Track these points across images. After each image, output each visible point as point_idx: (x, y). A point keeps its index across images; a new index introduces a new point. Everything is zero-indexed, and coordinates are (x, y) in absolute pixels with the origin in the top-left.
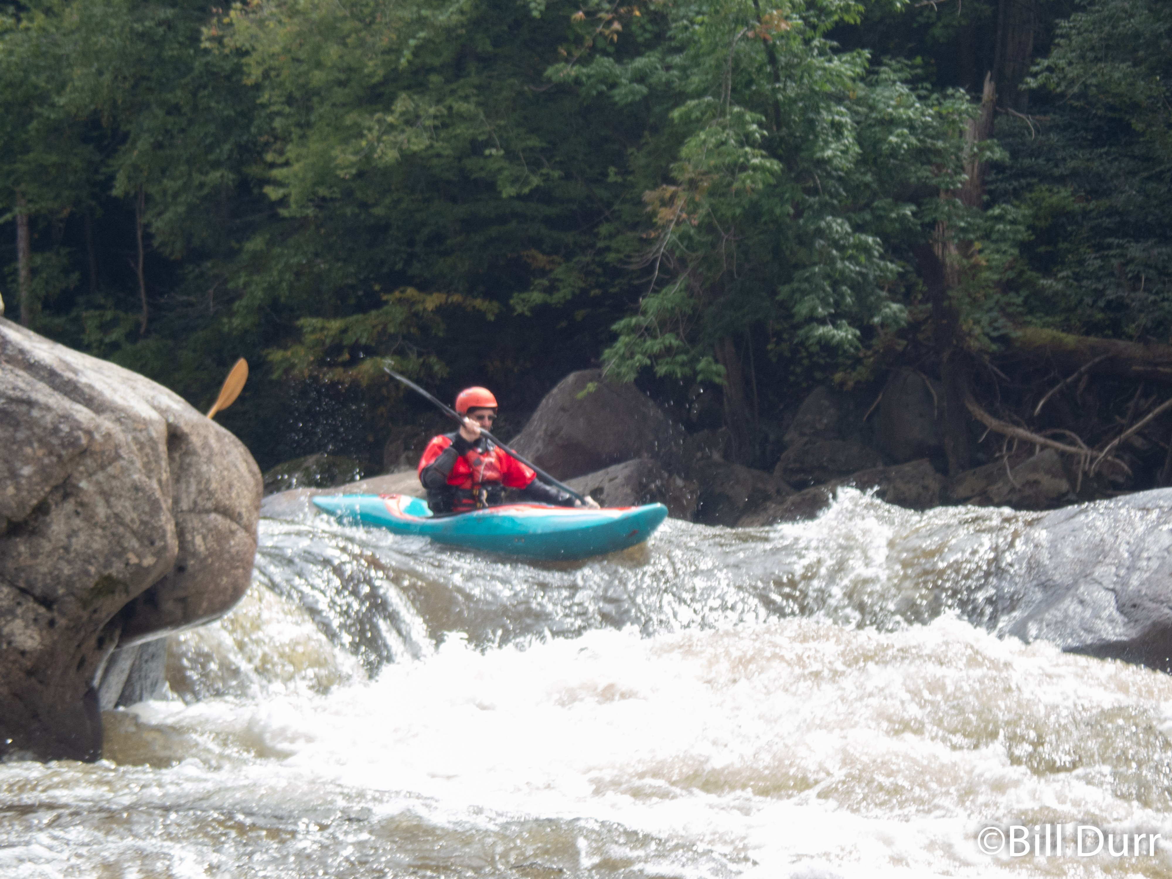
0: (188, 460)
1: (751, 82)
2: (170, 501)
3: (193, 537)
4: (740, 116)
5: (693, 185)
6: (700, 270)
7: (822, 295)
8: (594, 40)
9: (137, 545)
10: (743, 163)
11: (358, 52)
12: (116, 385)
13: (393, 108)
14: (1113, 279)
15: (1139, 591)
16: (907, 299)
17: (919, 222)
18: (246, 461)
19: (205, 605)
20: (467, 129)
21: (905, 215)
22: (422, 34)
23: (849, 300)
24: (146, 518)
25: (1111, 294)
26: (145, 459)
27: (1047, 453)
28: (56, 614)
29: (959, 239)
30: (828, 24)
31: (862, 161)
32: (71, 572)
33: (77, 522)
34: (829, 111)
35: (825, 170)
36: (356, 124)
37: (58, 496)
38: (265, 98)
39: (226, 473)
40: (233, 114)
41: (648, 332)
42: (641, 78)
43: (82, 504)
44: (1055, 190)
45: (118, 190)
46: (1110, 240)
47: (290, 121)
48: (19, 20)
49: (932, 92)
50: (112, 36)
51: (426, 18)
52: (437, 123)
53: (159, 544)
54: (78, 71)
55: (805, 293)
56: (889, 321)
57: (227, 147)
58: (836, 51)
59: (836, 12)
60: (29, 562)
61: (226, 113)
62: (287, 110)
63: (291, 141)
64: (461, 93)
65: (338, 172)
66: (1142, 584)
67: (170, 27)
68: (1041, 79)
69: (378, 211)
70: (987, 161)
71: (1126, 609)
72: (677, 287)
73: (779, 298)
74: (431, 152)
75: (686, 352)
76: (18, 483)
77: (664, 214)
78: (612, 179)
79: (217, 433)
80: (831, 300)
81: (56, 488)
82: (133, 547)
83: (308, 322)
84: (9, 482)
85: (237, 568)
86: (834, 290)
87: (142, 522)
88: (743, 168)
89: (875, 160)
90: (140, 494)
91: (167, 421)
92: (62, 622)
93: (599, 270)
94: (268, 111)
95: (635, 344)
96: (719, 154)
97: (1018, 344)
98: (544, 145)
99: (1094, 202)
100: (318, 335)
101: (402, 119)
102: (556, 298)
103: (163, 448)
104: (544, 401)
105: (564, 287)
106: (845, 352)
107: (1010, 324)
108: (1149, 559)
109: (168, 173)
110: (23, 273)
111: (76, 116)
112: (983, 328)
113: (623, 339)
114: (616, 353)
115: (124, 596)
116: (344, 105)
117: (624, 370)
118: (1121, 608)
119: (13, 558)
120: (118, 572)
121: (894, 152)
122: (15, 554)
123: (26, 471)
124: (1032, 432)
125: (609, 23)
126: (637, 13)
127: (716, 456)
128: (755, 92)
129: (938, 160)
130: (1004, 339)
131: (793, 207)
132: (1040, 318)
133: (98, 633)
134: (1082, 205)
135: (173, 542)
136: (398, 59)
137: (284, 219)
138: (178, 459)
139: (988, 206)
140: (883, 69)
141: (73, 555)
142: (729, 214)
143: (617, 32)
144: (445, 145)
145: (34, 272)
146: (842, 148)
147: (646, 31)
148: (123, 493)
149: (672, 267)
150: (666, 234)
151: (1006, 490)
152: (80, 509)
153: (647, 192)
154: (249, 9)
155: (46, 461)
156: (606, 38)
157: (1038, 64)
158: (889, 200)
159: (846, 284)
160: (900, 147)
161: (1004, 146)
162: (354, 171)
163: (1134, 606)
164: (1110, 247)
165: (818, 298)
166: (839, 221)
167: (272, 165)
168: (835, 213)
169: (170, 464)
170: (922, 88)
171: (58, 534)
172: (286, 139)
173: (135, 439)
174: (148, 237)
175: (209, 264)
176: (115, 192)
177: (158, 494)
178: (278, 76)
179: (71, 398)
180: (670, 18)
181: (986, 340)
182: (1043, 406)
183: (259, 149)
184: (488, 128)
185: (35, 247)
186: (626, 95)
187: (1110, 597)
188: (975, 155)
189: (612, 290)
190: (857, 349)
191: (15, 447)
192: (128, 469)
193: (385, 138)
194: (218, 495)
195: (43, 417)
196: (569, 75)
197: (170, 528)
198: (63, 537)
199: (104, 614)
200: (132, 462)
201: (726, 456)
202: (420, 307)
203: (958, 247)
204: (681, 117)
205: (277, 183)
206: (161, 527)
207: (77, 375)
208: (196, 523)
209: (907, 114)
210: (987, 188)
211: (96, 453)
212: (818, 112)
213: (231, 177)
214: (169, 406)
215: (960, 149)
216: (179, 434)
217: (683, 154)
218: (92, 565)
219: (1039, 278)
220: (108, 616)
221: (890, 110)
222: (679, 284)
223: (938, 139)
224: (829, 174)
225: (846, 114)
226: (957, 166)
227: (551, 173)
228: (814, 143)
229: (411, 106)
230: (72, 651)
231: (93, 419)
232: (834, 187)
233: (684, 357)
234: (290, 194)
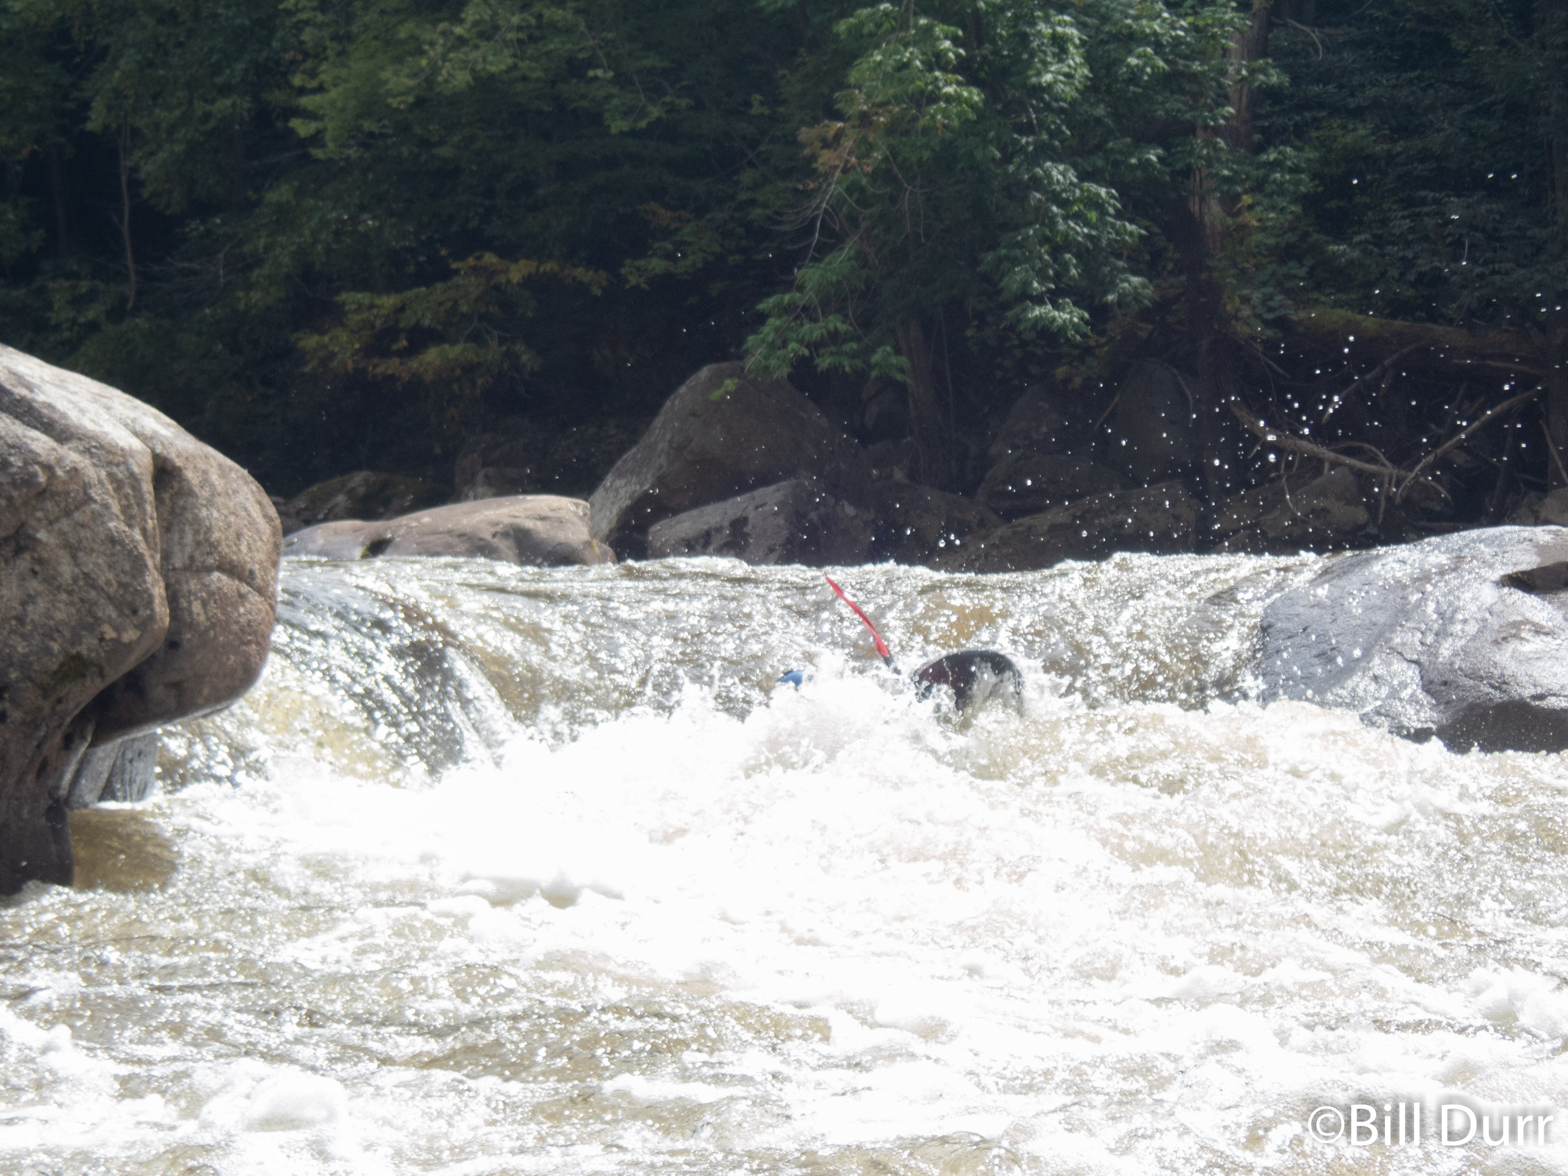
0: (181, 503)
2: (158, 557)
3: (190, 603)
4: (928, 29)
5: (865, 119)
6: (876, 231)
7: (1039, 265)
9: (114, 615)
10: (932, 92)
12: (84, 404)
13: (463, 15)
14: (1426, 245)
15: (1452, 664)
16: (1151, 271)
17: (1167, 170)
18: (260, 503)
19: (206, 691)
20: (563, 43)
21: (1149, 161)
23: (1073, 272)
24: (126, 579)
25: (1424, 264)
26: (124, 502)
27: (1339, 471)
28: (8, 705)
29: (1222, 192)
31: (1092, 88)
32: (27, 650)
33: (35, 585)
34: (1047, 20)
35: (1042, 100)
36: (413, 37)
37: (8, 551)
39: (232, 519)
40: (247, 22)
41: (807, 312)
43: (40, 561)
44: (1351, 126)
45: (94, 123)
46: (1422, 193)
47: (325, 33)
52: (522, 36)
53: (143, 613)
55: (1016, 261)
56: (1129, 299)
57: (240, 66)
61: (238, 21)
62: (320, 17)
63: (326, 58)
65: (390, 100)
66: (1456, 654)
69: (444, 152)
70: (1260, 87)
71: (1433, 688)
72: (844, 254)
73: (981, 269)
74: (514, 74)
75: (858, 339)
77: (826, 158)
78: (756, 110)
79: (220, 466)
80: (1051, 272)
81: (5, 540)
82: (110, 617)
83: (351, 298)
85: (249, 642)
86: (1055, 260)
87: (121, 584)
88: (933, 98)
89: (1109, 87)
90: (118, 548)
91: (153, 451)
92: (16, 715)
93: (741, 231)
94: (294, 20)
95: (788, 328)
96: (901, 81)
97: (1301, 329)
98: (667, 64)
99: (1402, 142)
100: (365, 315)
101: (476, 30)
102: (683, 266)
103: (147, 487)
104: (668, 403)
105: (693, 253)
106: (1068, 340)
107: (1289, 302)
108: (1465, 621)
109: (160, 101)
111: (36, 25)
112: (1254, 308)
113: (774, 322)
114: (763, 341)
115: (98, 680)
116: (397, 11)
117: (773, 362)
118: (1428, 687)
120: (89, 650)
121: (1134, 76)
124: (1317, 445)
127: (899, 475)
129: (1195, 88)
130: (1281, 323)
131: (998, 149)
132: (1330, 294)
133: (64, 728)
134: (1386, 147)
135: (161, 610)
137: (317, 161)
138: (168, 501)
139: (1261, 148)
141: (29, 628)
142: (914, 158)
144: (534, 64)
146: (1066, 69)
148: (96, 546)
149: (837, 227)
150: (829, 185)
151: (1284, 520)
152: (37, 568)
153: (804, 129)
158: (1128, 140)
159: (1069, 252)
160: (1142, 70)
161: (1285, 68)
162: (411, 99)
163: (1445, 683)
164: (1423, 202)
165: (1033, 269)
166: (1061, 167)
167: (302, 91)
168: (1057, 159)
169: (157, 508)
171: (10, 599)
172: (319, 55)
173: (110, 475)
174: (136, 184)
175: (218, 221)
176: (90, 126)
177: (142, 547)
179: (24, 422)
181: (1258, 324)
183: (283, 69)
184: (591, 43)
187: (1412, 673)
188: (1244, 79)
189: (758, 257)
190: (1084, 336)
192: (101, 515)
193: (452, 55)
194: (224, 549)
197: (158, 591)
198: (15, 604)
199: (71, 705)
200: (106, 506)
201: (912, 475)
202: (502, 279)
203: (1222, 201)
204: (849, 30)
205: (311, 116)
206: (146, 591)
207: (31, 391)
208: (193, 585)
209: (1151, 28)
210: (1260, 123)
211: (58, 494)
212: (1033, 24)
213: (246, 105)
214: (155, 432)
215: (1223, 73)
216: (169, 468)
217: (852, 80)
218: (55, 640)
219: (1328, 243)
220: (77, 706)
221: (1129, 21)
222: (848, 250)
223: (1194, 59)
224: (1048, 106)
225: (1072, 25)
226: (1219, 96)
227: (677, 101)
228: (1029, 64)
229: (487, 14)
230: (29, 753)
231: (54, 449)
232: (1054, 123)
233: (854, 346)
234: (325, 129)
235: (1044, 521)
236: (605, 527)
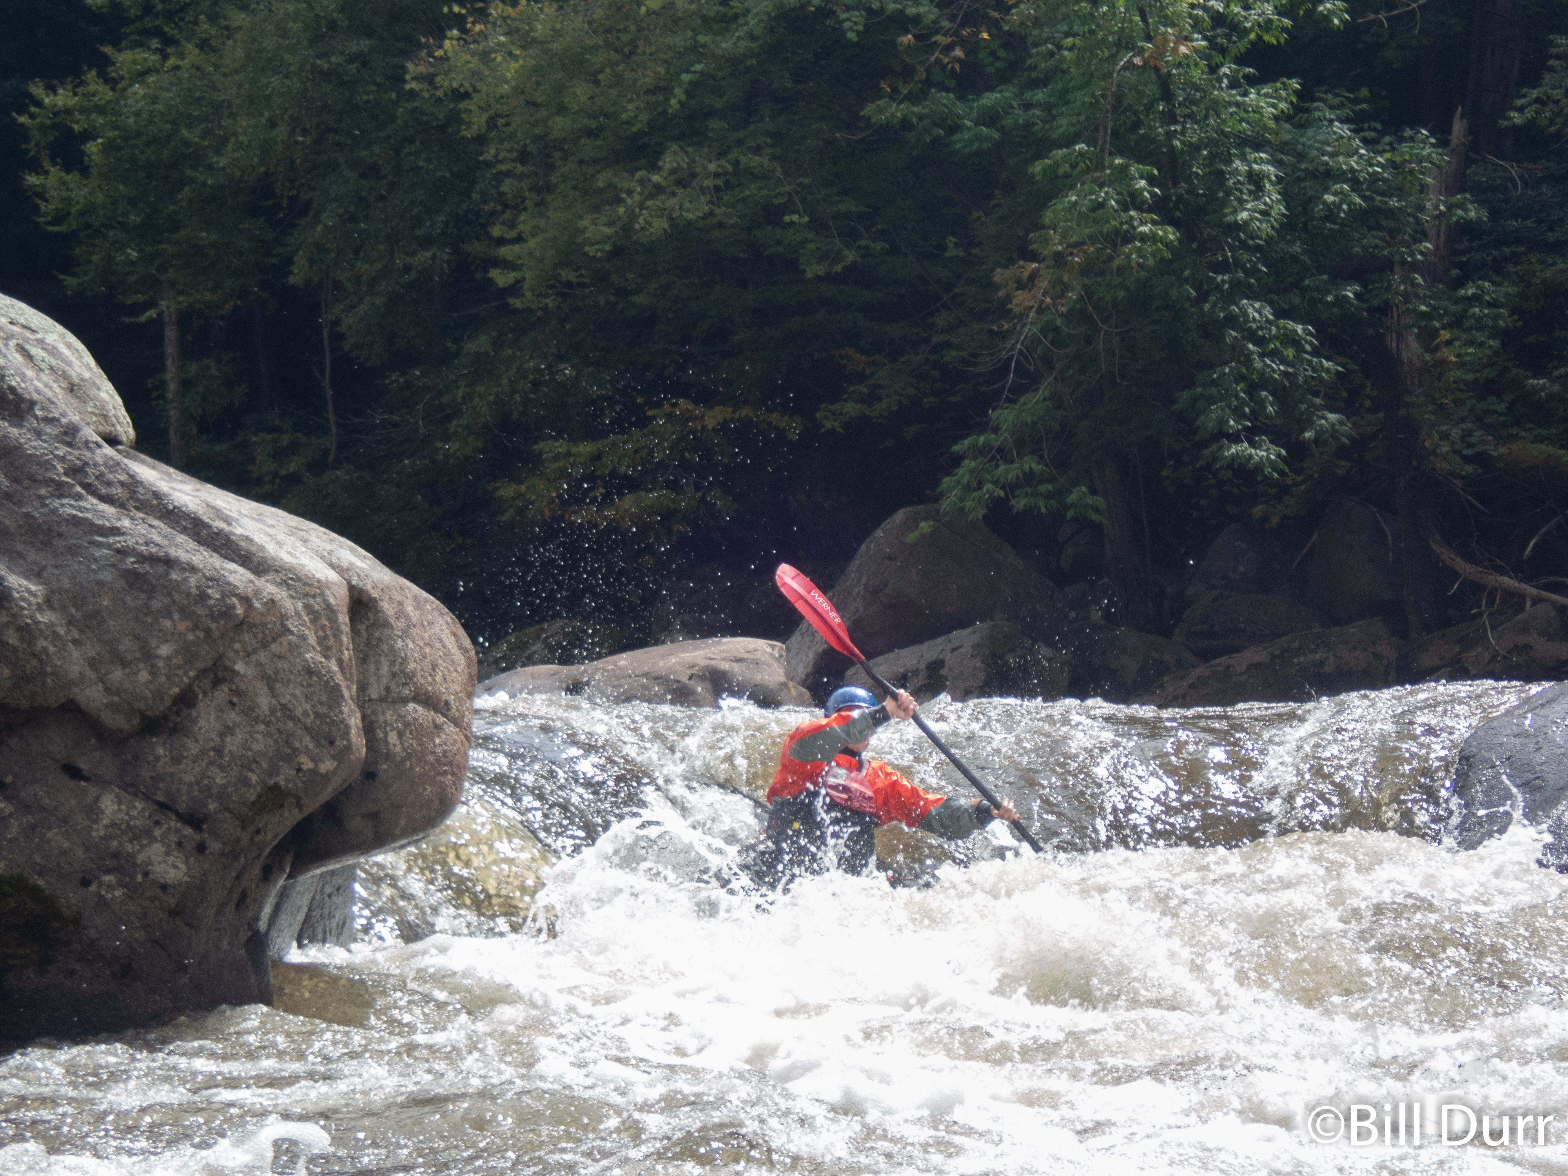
0: (377, 634)
1: (1138, 124)
2: (354, 688)
3: (386, 736)
4: (1124, 168)
5: (1059, 258)
6: (1071, 372)
7: (1235, 403)
8: (928, 71)
9: (311, 746)
10: (1128, 231)
11: (615, 92)
12: (281, 537)
13: (660, 163)
16: (1348, 408)
17: (1364, 306)
18: (455, 635)
19: (403, 822)
20: (759, 189)
21: (1345, 297)
22: (698, 67)
23: (1270, 409)
24: (323, 710)
26: (321, 634)
27: (1541, 607)
28: (206, 836)
29: (1419, 328)
30: (1242, 46)
31: (1288, 226)
32: (225, 781)
33: (233, 716)
34: (1243, 158)
35: (1238, 238)
36: (610, 185)
37: (206, 683)
38: (490, 153)
39: (427, 650)
40: (448, 175)
41: (1002, 454)
42: (991, 118)
43: (238, 693)
44: (1550, 261)
45: (296, 278)
47: (524, 184)
48: (165, 57)
49: (1383, 133)
50: (287, 77)
51: (704, 46)
52: (719, 182)
53: (340, 743)
54: (243, 123)
55: (1211, 400)
56: (1326, 436)
57: (441, 218)
58: (1252, 81)
59: (1251, 29)
60: (169, 769)
61: (439, 174)
62: (520, 168)
63: (525, 209)
64: (751, 143)
65: (587, 249)
67: (365, 64)
68: (1529, 114)
69: (641, 299)
70: (1458, 221)
72: (1039, 395)
73: (1177, 407)
74: (710, 221)
75: (1052, 480)
76: (153, 666)
77: (1021, 299)
78: (951, 252)
79: (415, 597)
80: (1247, 410)
81: (203, 672)
82: (307, 747)
83: (548, 447)
84: (141, 665)
85: (445, 773)
86: (1251, 398)
87: (317, 715)
88: (1128, 237)
89: (1305, 224)
90: (315, 678)
91: (349, 583)
92: (215, 846)
93: (936, 373)
94: (494, 171)
95: (983, 470)
96: (1096, 221)
97: (1501, 465)
98: (862, 209)
100: (562, 464)
101: (673, 177)
102: (878, 409)
103: (343, 618)
104: (864, 547)
105: (888, 396)
106: (1266, 477)
107: (1489, 438)
109: (362, 254)
110: (172, 386)
111: (240, 181)
112: (1453, 444)
113: (969, 464)
114: (958, 483)
115: (296, 811)
116: (595, 161)
117: (969, 504)
119: (149, 763)
120: (287, 781)
121: (1331, 213)
122: (151, 758)
123: (164, 650)
124: (1520, 581)
125: (948, 48)
126: (985, 36)
127: (1096, 616)
128: (1143, 137)
129: (1392, 224)
130: (1481, 459)
131: (1193, 287)
132: (1530, 429)
133: (263, 859)
135: (358, 740)
136: (667, 100)
137: (515, 311)
138: (364, 633)
139: (1459, 283)
140: (1315, 105)
141: (227, 759)
142: (1109, 298)
143: (958, 60)
144: (730, 210)
145: (186, 384)
146: (1262, 207)
147: (998, 59)
148: (292, 677)
149: (1032, 368)
150: (1024, 325)
151: (1487, 657)
152: (235, 699)
153: (999, 271)
154: (470, 39)
155: (190, 637)
156: (943, 67)
157: (1524, 96)
158: (1325, 277)
159: (1265, 389)
160: (1339, 207)
161: (1482, 203)
162: (608, 248)
165: (1229, 407)
166: (1257, 305)
167: (501, 241)
168: (1253, 296)
169: (353, 639)
170: (1370, 129)
171: (207, 731)
172: (518, 207)
173: (306, 606)
174: (337, 337)
175: (418, 373)
176: (292, 280)
177: (339, 678)
178: (508, 124)
179: (221, 555)
180: (1030, 40)
181: (1457, 459)
182: (1535, 545)
183: (482, 220)
184: (787, 188)
185: (188, 352)
186: (970, 142)
188: (1442, 214)
189: (953, 399)
190: (1282, 473)
191: (149, 620)
192: (298, 647)
193: (649, 203)
194: (419, 680)
195: (185, 579)
196: (893, 116)
197: (355, 722)
198: (213, 735)
199: (270, 836)
200: (303, 638)
201: (1108, 616)
202: (697, 425)
203: (1418, 337)
204: (1044, 171)
205: (510, 266)
206: (343, 721)
207: (229, 524)
208: (389, 716)
209: (1347, 164)
210: (1457, 259)
211: (256, 626)
212: (1229, 162)
213: (446, 257)
214: (351, 564)
215: (1421, 209)
216: (365, 599)
217: (1047, 220)
218: (252, 771)
219: (1527, 378)
220: (275, 837)
221: (1326, 158)
222: (1043, 391)
223: (1391, 196)
224: (1244, 245)
225: (1268, 162)
226: (1416, 231)
227: (872, 245)
228: (1225, 202)
229: (684, 161)
230: (228, 884)
231: (251, 581)
232: (1250, 261)
233: (1050, 487)
234: (524, 279)
235: (1242, 661)
236: (801, 671)
